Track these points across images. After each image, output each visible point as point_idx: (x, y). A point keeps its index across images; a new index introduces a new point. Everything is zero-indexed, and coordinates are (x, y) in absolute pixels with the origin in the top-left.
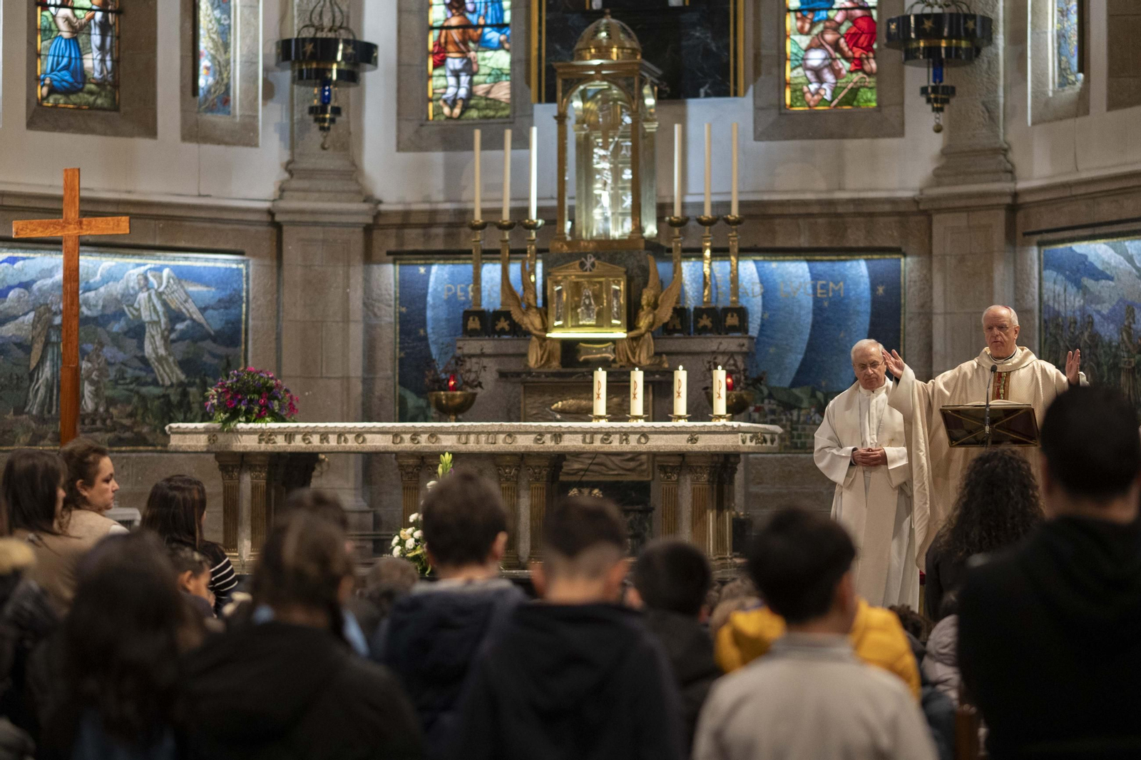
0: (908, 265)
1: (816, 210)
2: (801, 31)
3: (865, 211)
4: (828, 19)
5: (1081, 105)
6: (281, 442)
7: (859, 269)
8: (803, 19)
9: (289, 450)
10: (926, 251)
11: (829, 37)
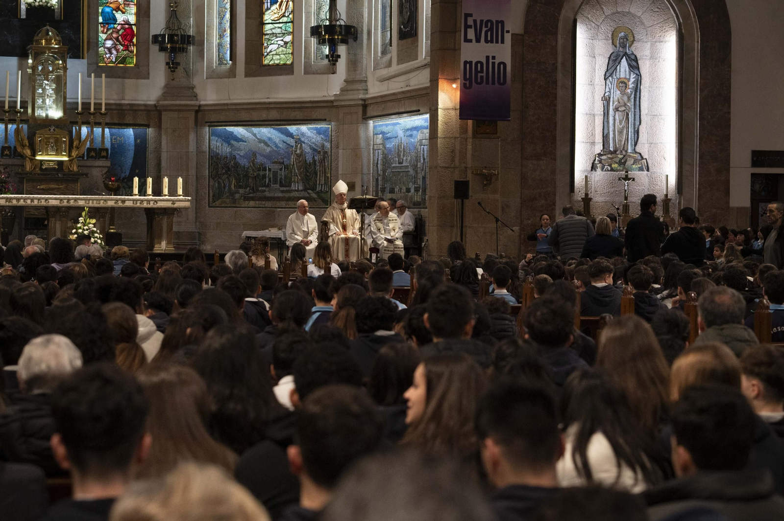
0: (150, 131)
1: (114, 107)
2: (103, 32)
3: (134, 109)
4: (114, 28)
5: (232, 73)
6: (14, 202)
7: (130, 132)
8: (104, 27)
9: (18, 205)
10: (159, 126)
11: (114, 35)
